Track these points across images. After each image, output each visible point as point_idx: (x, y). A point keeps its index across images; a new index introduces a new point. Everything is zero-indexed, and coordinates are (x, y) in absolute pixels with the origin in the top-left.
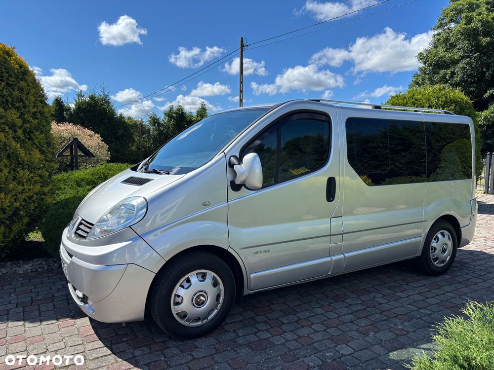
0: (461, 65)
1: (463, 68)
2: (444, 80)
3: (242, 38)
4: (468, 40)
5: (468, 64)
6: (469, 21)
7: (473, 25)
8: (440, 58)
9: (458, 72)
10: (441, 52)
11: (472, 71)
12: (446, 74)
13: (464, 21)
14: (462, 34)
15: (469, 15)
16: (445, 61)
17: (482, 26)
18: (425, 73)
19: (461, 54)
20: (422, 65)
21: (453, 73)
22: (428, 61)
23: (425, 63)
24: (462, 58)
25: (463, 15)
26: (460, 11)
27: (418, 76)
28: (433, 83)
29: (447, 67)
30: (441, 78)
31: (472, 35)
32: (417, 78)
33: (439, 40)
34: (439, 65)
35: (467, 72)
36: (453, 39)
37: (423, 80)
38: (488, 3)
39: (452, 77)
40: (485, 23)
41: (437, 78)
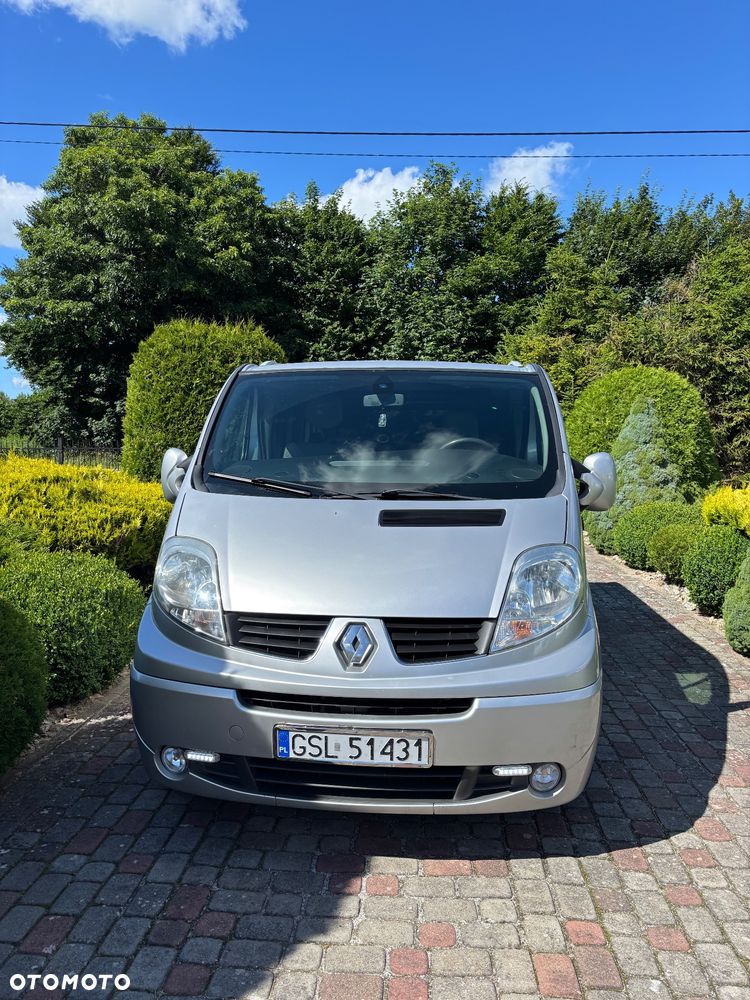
0: (111, 271)
1: (118, 278)
2: (79, 294)
4: (127, 229)
5: (127, 271)
6: (124, 194)
7: (133, 203)
8: (68, 249)
9: (108, 283)
10: (61, 238)
11: (132, 285)
12: (84, 284)
13: (112, 191)
14: (117, 214)
16: (75, 258)
20: (25, 255)
21: (98, 284)
24: (112, 257)
29: (85, 271)
30: (74, 288)
31: (133, 221)
32: (20, 281)
33: (62, 213)
34: (68, 265)
35: (124, 286)
36: (94, 221)
37: (39, 285)
38: (145, 169)
39: (96, 291)
40: (155, 207)
41: (68, 287)
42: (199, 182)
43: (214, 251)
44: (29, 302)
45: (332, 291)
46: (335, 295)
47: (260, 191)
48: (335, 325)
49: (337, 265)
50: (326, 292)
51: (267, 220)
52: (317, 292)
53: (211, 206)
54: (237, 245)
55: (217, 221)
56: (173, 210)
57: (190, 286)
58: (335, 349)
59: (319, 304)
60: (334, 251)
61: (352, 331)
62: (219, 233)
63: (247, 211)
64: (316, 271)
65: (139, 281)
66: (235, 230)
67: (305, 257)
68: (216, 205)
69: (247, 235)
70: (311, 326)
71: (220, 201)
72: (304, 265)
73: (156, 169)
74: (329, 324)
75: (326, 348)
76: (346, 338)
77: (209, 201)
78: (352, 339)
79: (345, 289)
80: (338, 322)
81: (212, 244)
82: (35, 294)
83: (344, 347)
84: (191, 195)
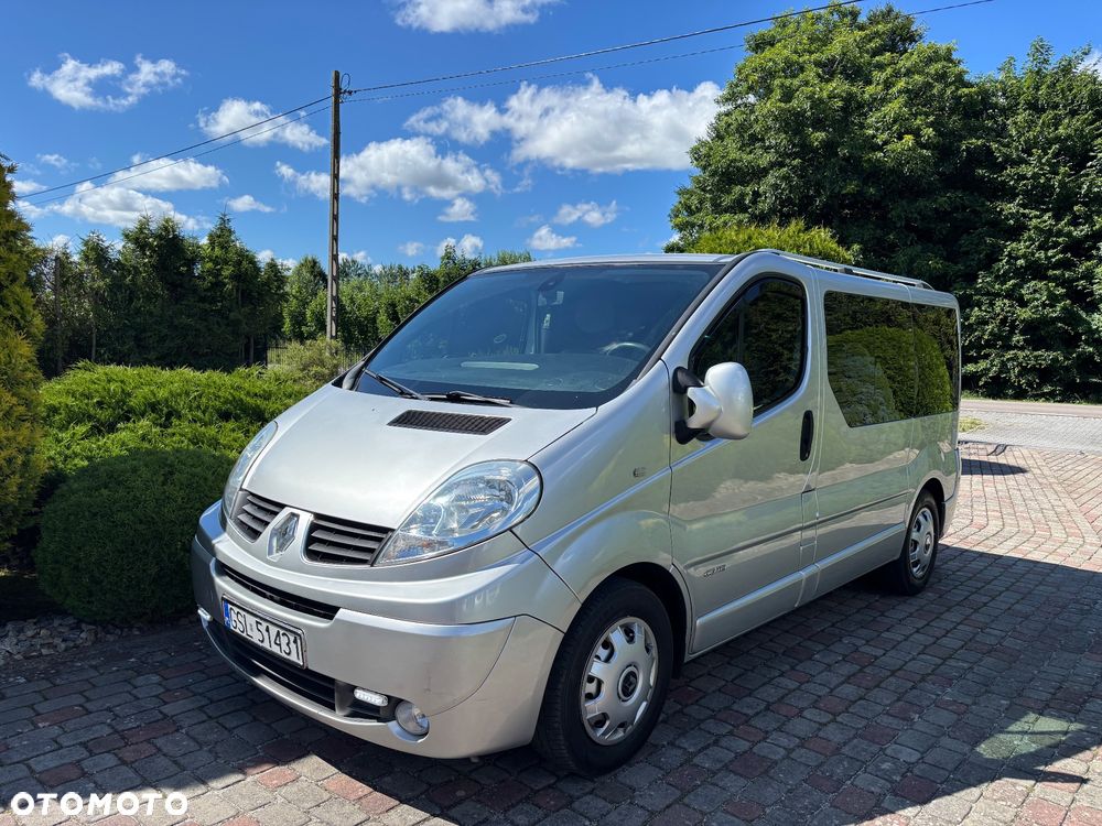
0: (771, 179)
1: (776, 187)
2: (739, 207)
3: (337, 74)
4: (786, 133)
5: (785, 178)
6: (788, 96)
7: (794, 103)
8: (732, 161)
9: (765, 193)
10: (732, 149)
11: (790, 192)
12: (743, 196)
13: (777, 94)
14: (776, 119)
15: (788, 82)
16: (739, 169)
17: (811, 108)
18: (704, 190)
19: (770, 157)
20: (698, 172)
21: (756, 194)
22: (710, 165)
23: (704, 168)
24: (772, 165)
25: (777, 82)
26: (771, 74)
27: (691, 193)
28: (718, 209)
29: (744, 183)
30: (734, 201)
31: (793, 124)
32: (689, 199)
33: (729, 125)
34: (730, 176)
35: (782, 193)
36: (757, 128)
37: (701, 202)
38: (818, 64)
39: (754, 202)
40: (817, 103)
41: (727, 200)
42: (881, 67)
43: (886, 143)
44: (692, 219)
45: (1044, 175)
46: (1049, 180)
47: (957, 64)
48: (1046, 217)
49: (1057, 139)
50: (1035, 176)
51: (961, 97)
52: (1024, 177)
53: (890, 92)
54: (916, 133)
55: (893, 107)
56: (840, 104)
57: (851, 188)
58: (1040, 247)
59: (1026, 193)
60: (1057, 123)
61: (1069, 223)
62: (895, 122)
63: (935, 91)
64: (1023, 151)
65: (797, 187)
66: (915, 115)
67: (1011, 136)
68: (895, 90)
69: (932, 118)
70: (1012, 222)
71: (901, 84)
72: (1008, 146)
73: (832, 61)
74: (1036, 217)
75: (1028, 247)
76: (1059, 233)
77: (888, 85)
78: (1069, 234)
79: (1062, 170)
80: (1050, 214)
81: (885, 136)
82: (699, 210)
83: (1056, 244)
84: (868, 82)
